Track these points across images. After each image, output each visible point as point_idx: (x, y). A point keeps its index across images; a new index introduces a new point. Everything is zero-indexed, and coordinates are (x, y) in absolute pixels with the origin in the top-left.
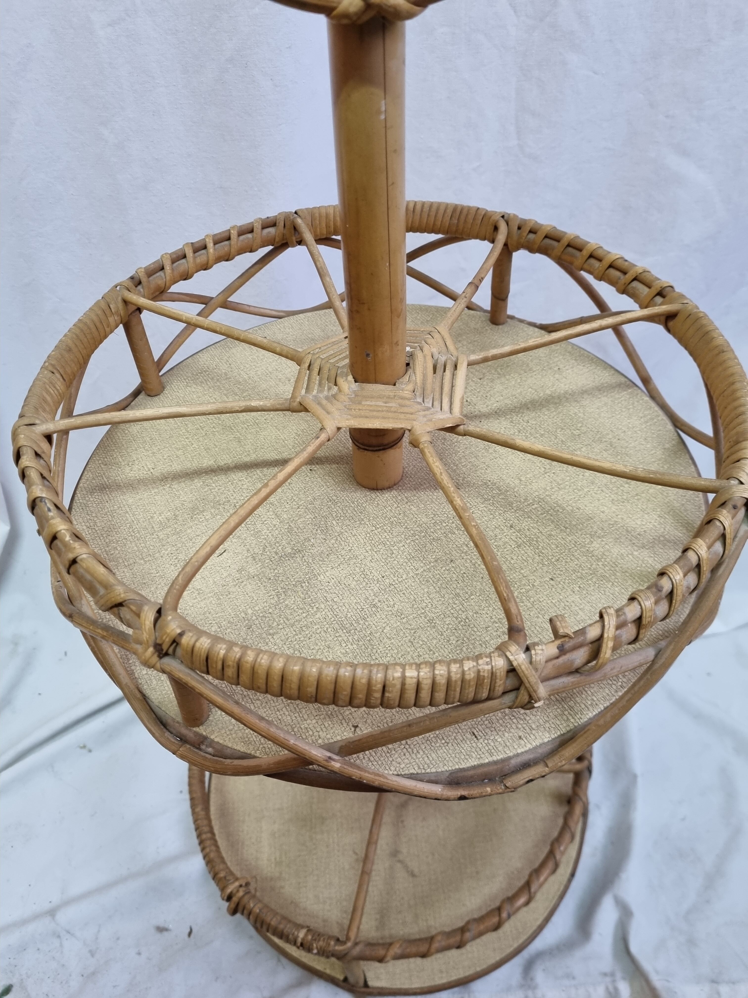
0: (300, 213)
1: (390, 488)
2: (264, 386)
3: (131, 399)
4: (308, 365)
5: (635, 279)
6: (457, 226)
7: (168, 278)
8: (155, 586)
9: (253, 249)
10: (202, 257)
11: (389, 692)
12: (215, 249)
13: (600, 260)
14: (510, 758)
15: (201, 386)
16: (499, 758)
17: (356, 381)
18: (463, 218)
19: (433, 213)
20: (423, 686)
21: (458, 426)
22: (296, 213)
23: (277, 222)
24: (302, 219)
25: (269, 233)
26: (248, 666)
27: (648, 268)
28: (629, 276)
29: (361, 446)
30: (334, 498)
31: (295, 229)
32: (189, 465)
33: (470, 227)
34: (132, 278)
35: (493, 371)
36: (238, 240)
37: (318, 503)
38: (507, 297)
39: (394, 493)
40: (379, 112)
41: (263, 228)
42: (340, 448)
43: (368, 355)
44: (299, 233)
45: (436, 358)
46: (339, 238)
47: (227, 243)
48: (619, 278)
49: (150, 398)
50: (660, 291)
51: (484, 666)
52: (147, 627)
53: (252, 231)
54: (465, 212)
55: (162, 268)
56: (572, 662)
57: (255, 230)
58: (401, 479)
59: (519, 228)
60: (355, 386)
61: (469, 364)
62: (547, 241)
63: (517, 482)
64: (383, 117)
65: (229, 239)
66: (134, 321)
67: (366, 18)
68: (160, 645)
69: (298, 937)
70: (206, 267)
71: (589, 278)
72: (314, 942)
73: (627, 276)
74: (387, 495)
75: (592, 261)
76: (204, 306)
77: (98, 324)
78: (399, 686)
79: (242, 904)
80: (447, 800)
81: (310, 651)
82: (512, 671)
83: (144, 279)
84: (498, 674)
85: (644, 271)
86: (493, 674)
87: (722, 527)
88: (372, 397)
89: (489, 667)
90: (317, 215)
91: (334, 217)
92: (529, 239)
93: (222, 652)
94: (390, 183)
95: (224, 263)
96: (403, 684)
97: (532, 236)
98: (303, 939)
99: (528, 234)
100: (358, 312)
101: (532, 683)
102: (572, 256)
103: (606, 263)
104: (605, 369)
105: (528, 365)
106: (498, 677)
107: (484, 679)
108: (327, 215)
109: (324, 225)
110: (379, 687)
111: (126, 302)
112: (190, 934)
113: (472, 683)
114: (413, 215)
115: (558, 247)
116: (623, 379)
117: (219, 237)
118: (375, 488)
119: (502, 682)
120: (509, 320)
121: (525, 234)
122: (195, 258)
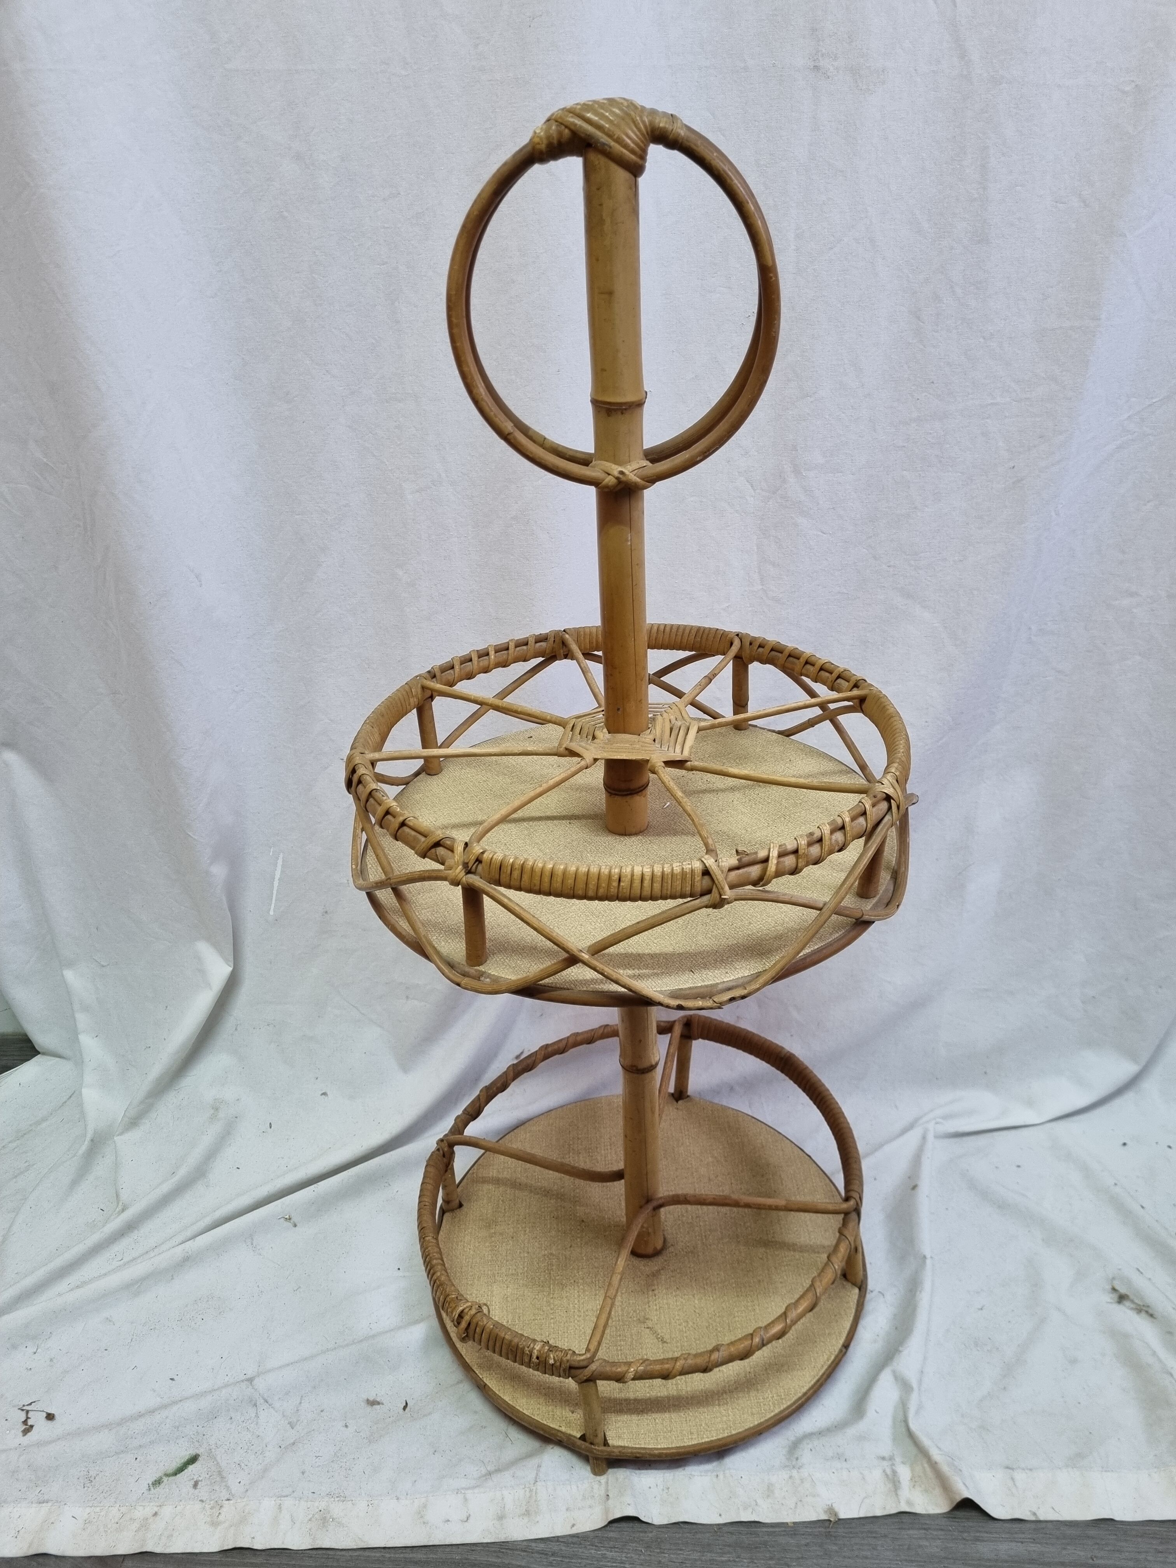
0: (568, 631)
1: (636, 834)
2: (530, 769)
3: (413, 778)
4: (572, 725)
5: (839, 677)
6: (701, 643)
7: (456, 675)
8: (440, 891)
9: (527, 658)
10: (484, 662)
11: (623, 882)
12: (495, 657)
13: (813, 665)
14: (718, 984)
15: (475, 769)
16: (709, 983)
17: (609, 733)
18: (705, 636)
19: (680, 633)
20: (646, 877)
21: (687, 761)
22: (564, 631)
23: (549, 638)
24: (569, 635)
25: (541, 646)
26: (529, 866)
27: (847, 667)
28: (835, 675)
29: (613, 792)
30: (589, 840)
31: (564, 643)
32: (466, 819)
33: (711, 644)
34: (429, 672)
35: (732, 762)
36: (515, 650)
37: (575, 843)
38: (747, 704)
39: (640, 837)
40: (627, 540)
41: (536, 642)
42: (595, 810)
43: (618, 709)
44: (566, 646)
45: (673, 723)
46: (600, 653)
47: (506, 652)
48: (828, 678)
49: (430, 777)
50: (856, 683)
51: (687, 867)
52: (459, 852)
53: (527, 644)
54: (706, 632)
55: (453, 667)
56: (750, 873)
57: (529, 643)
58: (646, 829)
59: (751, 644)
60: (608, 736)
61: (700, 730)
62: (773, 653)
63: (743, 832)
64: (629, 543)
65: (507, 649)
66: (427, 707)
67: (619, 488)
68: (467, 863)
69: (533, 1348)
70: (486, 670)
71: (807, 680)
72: (551, 1353)
73: (833, 675)
74: (634, 838)
75: (808, 666)
76: (480, 706)
77: (403, 701)
78: (629, 877)
79: (474, 1321)
80: (668, 1007)
81: (566, 927)
82: (706, 872)
83: (438, 674)
84: (696, 871)
85: (845, 670)
86: (692, 871)
87: (863, 806)
88: (622, 742)
89: (690, 866)
90: (582, 633)
91: (597, 635)
92: (759, 652)
93: (511, 861)
94: (634, 584)
95: (500, 669)
96: (632, 875)
97: (761, 650)
98: (539, 1351)
99: (758, 648)
100: (611, 675)
101: (720, 881)
102: (794, 663)
103: (818, 667)
104: (831, 761)
105: (763, 758)
106: (696, 874)
107: (686, 875)
108: (591, 633)
109: (588, 641)
110: (617, 877)
111: (424, 688)
112: (405, 1408)
113: (678, 877)
114: (664, 635)
115: (782, 657)
116: (844, 768)
117: (499, 647)
118: (625, 833)
119: (699, 878)
120: (750, 727)
121: (756, 648)
122: (479, 662)
